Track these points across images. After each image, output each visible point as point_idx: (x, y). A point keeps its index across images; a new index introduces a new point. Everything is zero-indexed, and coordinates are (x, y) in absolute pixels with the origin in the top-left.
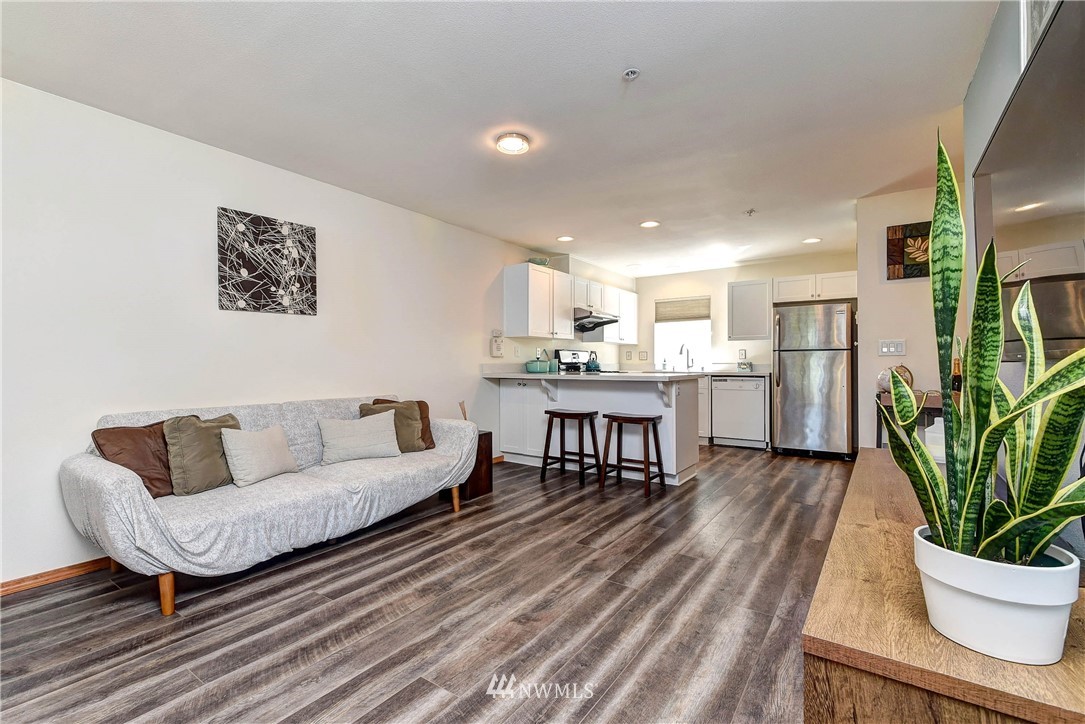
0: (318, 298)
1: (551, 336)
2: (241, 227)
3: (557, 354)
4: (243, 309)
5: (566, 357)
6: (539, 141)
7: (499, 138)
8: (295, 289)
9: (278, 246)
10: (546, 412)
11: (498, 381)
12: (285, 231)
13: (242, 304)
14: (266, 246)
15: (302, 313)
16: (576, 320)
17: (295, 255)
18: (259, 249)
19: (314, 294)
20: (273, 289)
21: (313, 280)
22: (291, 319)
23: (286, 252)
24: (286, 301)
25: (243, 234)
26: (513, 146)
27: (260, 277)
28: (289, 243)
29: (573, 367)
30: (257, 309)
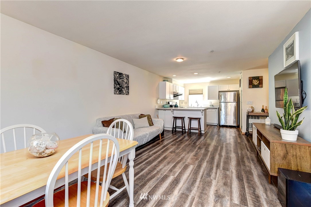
0: (129, 91)
1: (169, 99)
2: (118, 76)
3: (169, 102)
4: (118, 94)
5: (171, 104)
6: (185, 59)
7: (177, 59)
8: (126, 89)
9: (123, 79)
10: (173, 117)
11: (158, 109)
12: (124, 76)
13: (118, 93)
14: (121, 80)
15: (127, 95)
16: (174, 95)
17: (126, 81)
18: (120, 80)
19: (129, 90)
20: (122, 89)
21: (128, 87)
22: (125, 96)
23: (124, 81)
24: (124, 92)
25: (118, 77)
26: (180, 60)
27: (120, 87)
28: (125, 79)
29: (171, 106)
30: (120, 94)
